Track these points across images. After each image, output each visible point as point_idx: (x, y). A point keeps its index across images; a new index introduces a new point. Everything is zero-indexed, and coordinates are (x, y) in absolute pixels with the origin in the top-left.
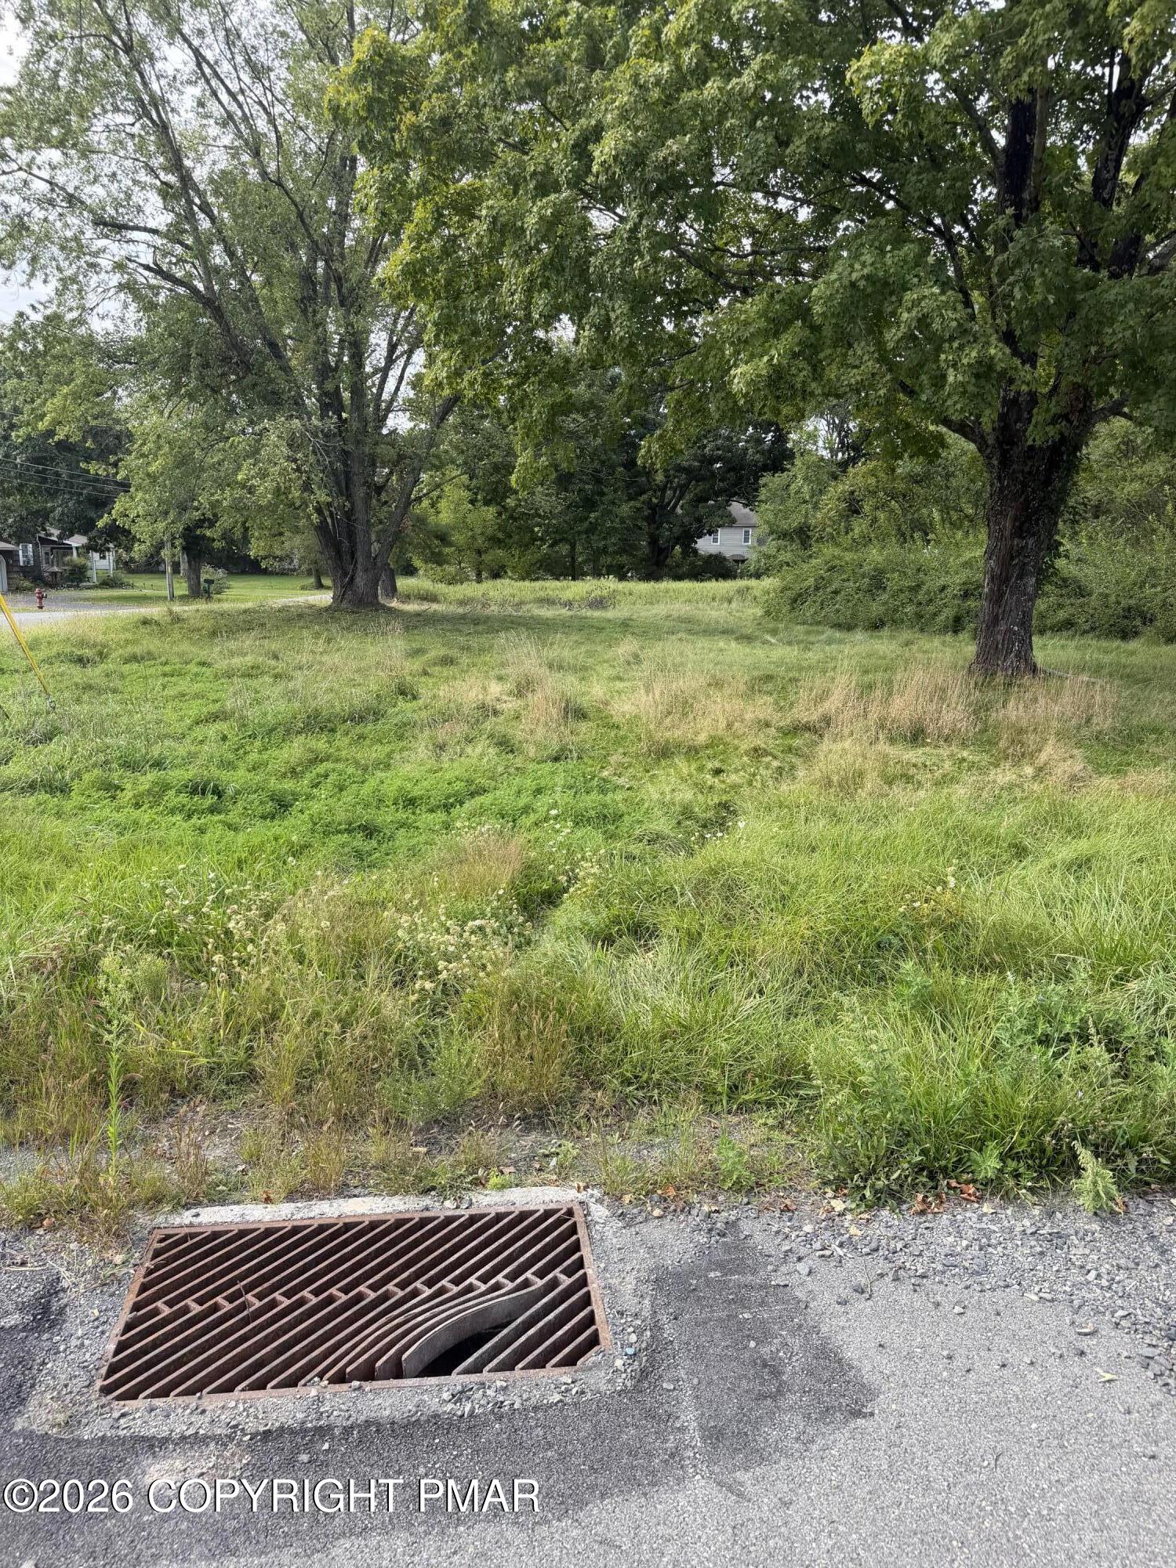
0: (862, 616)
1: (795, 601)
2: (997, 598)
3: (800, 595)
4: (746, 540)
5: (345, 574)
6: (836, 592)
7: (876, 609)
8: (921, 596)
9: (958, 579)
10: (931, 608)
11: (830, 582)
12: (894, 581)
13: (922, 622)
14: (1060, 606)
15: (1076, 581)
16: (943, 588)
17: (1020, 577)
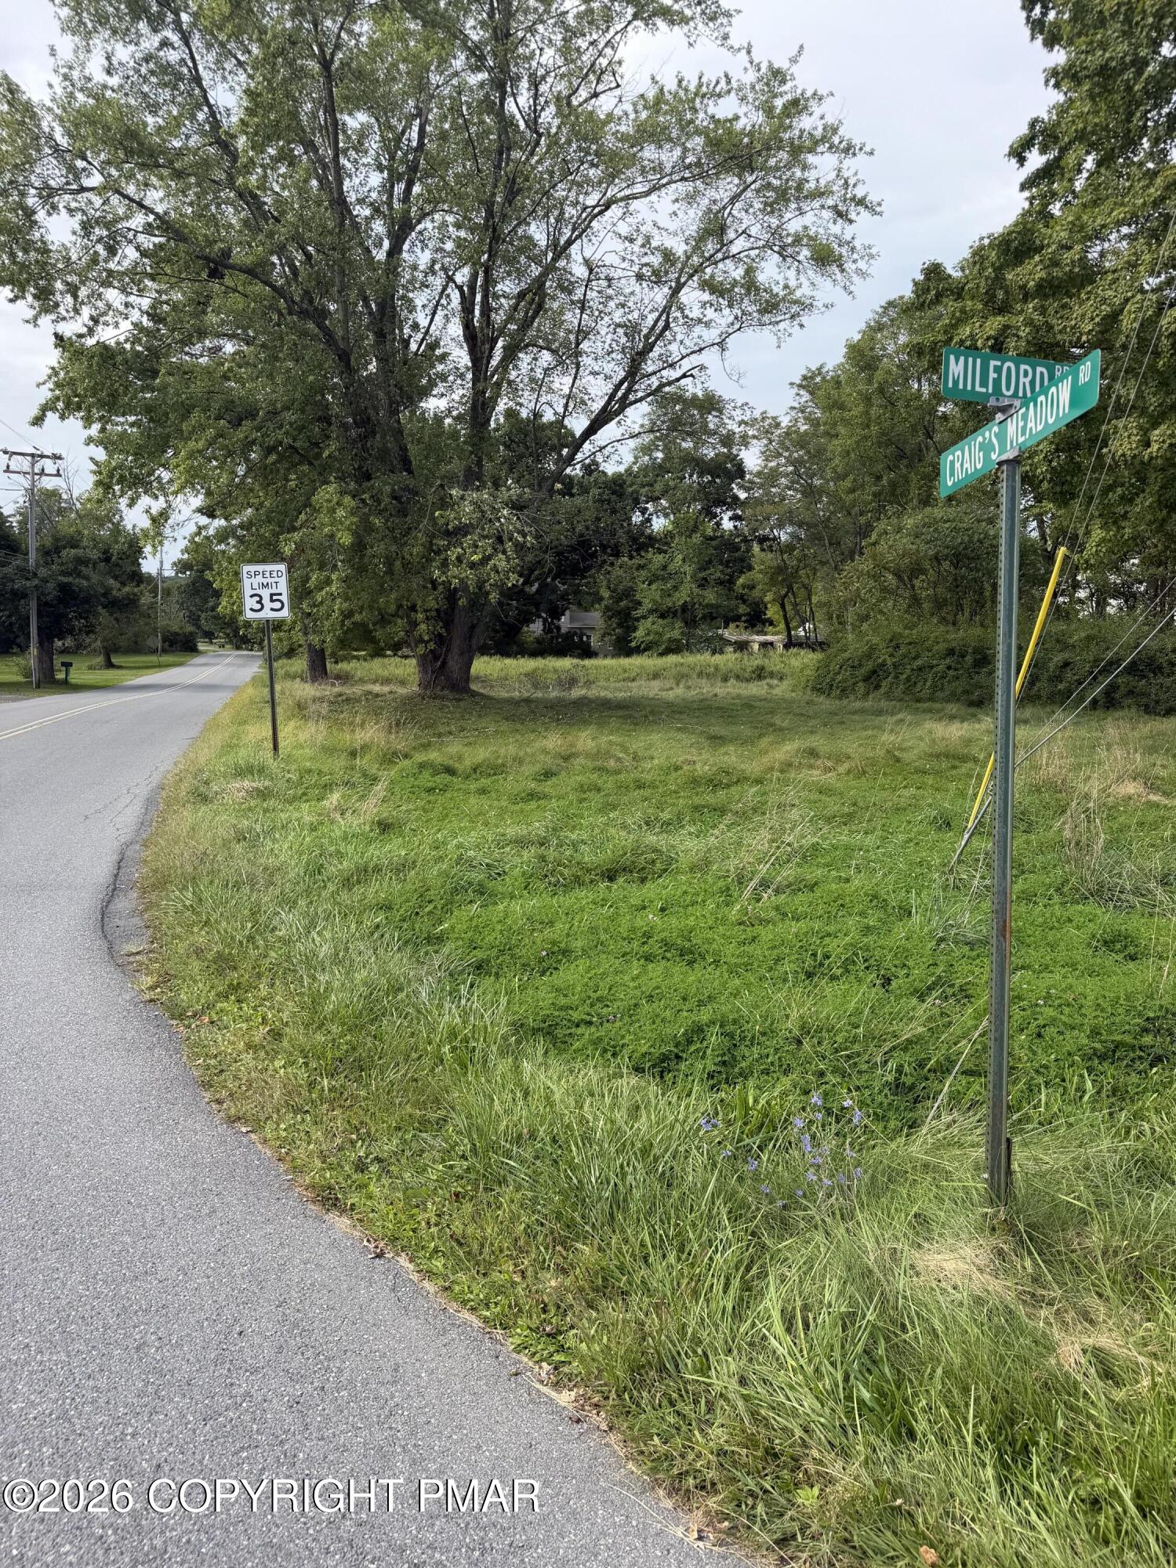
5: (435, 657)
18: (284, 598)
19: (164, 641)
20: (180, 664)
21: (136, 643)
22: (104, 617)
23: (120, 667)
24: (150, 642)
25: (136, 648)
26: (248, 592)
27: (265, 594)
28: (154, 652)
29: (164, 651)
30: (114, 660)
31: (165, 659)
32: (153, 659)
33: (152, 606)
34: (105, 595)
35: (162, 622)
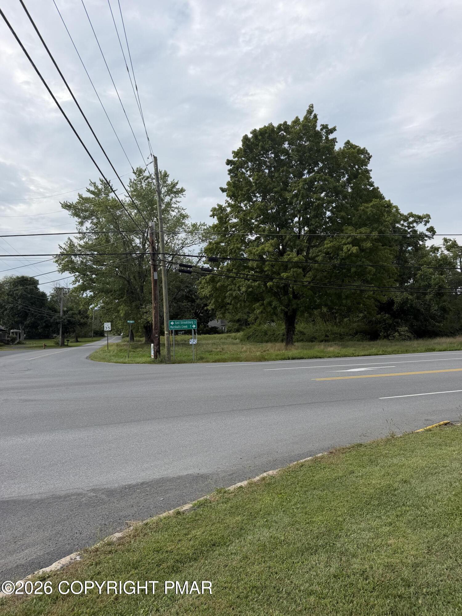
0: (264, 340)
1: (248, 338)
2: (287, 335)
3: (249, 337)
4: (218, 322)
5: (148, 335)
6: (257, 336)
7: (266, 338)
8: (275, 336)
9: (282, 332)
10: (277, 338)
11: (255, 333)
12: (269, 333)
13: (276, 341)
14: (301, 337)
15: (303, 332)
16: (279, 334)
17: (290, 332)
18: (110, 327)
19: (94, 333)
20: (99, 340)
21: (85, 334)
22: (78, 328)
23: (80, 342)
24: (90, 334)
25: (85, 336)
26: (105, 327)
27: (107, 327)
28: (91, 337)
29: (94, 336)
30: (79, 340)
31: (94, 339)
32: (90, 339)
33: (91, 323)
34: (79, 322)
35: (94, 327)
